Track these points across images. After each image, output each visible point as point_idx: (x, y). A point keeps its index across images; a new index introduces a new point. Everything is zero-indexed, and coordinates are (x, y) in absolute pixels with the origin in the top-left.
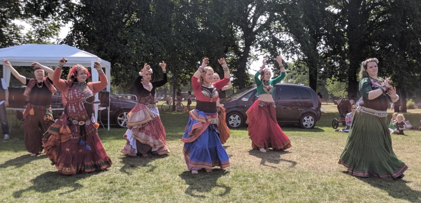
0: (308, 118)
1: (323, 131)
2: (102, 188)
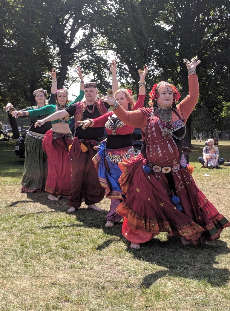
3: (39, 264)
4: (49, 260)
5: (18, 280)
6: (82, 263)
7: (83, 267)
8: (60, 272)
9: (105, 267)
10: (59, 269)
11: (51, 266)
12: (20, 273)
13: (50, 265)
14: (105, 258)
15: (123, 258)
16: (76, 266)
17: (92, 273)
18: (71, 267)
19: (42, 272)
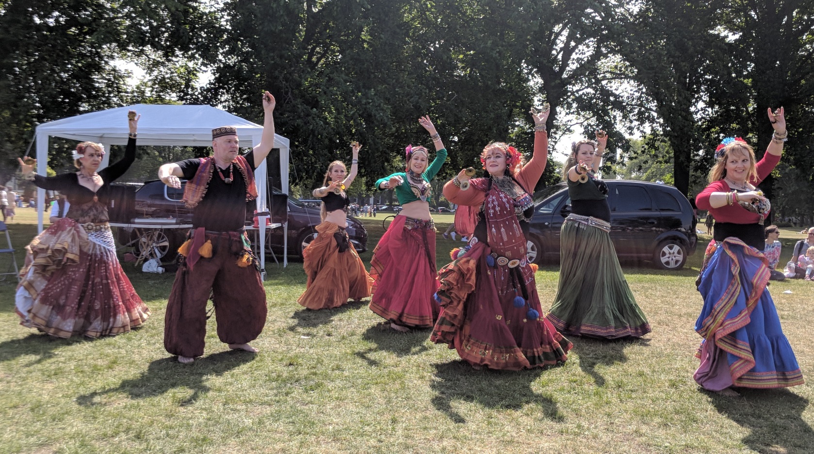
2: (274, 375)
3: (510, 422)
4: (525, 417)
5: (478, 443)
6: (579, 426)
7: (580, 433)
8: (545, 438)
9: (617, 437)
10: (542, 433)
11: (529, 428)
12: (480, 434)
13: (527, 425)
14: (619, 421)
15: (647, 424)
16: (569, 430)
17: (596, 445)
18: (562, 432)
19: (515, 435)
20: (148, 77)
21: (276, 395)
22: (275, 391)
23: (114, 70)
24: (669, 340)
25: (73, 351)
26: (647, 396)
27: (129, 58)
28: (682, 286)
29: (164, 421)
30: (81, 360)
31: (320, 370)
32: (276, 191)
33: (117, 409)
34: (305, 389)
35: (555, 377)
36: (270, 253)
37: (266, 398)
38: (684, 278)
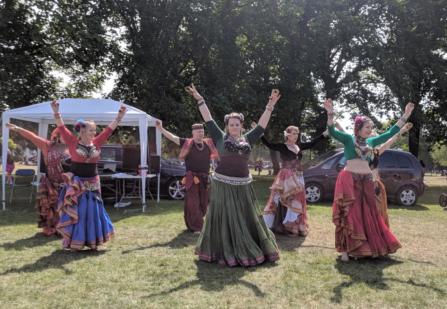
0: (408, 192)
1: (427, 209)
2: (151, 272)
20: (73, 82)
21: (152, 285)
22: (152, 282)
23: (52, 77)
24: (407, 251)
25: (23, 255)
26: (393, 288)
27: (61, 70)
28: (415, 217)
29: (80, 301)
30: (28, 261)
31: (181, 269)
32: (153, 154)
33: (50, 293)
34: (171, 281)
35: (333, 275)
36: (149, 194)
37: (146, 287)
38: (416, 211)
